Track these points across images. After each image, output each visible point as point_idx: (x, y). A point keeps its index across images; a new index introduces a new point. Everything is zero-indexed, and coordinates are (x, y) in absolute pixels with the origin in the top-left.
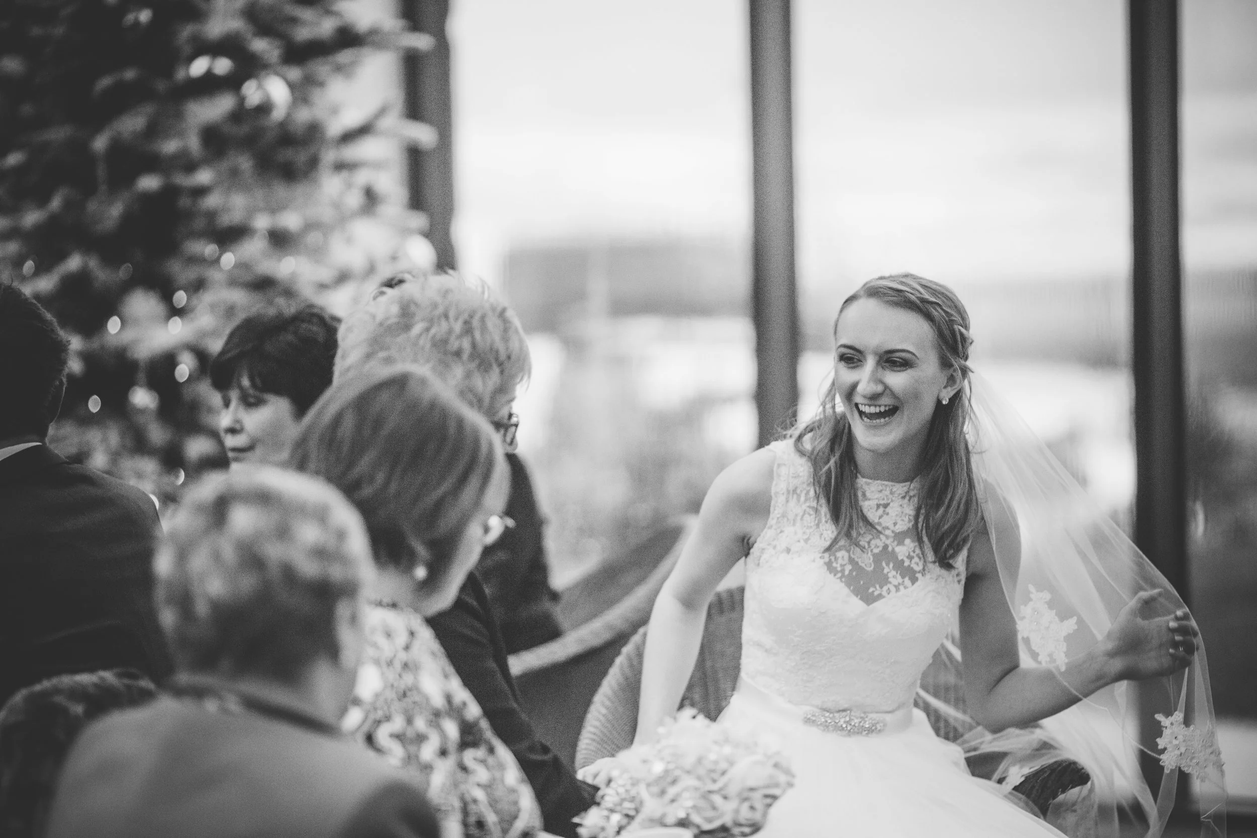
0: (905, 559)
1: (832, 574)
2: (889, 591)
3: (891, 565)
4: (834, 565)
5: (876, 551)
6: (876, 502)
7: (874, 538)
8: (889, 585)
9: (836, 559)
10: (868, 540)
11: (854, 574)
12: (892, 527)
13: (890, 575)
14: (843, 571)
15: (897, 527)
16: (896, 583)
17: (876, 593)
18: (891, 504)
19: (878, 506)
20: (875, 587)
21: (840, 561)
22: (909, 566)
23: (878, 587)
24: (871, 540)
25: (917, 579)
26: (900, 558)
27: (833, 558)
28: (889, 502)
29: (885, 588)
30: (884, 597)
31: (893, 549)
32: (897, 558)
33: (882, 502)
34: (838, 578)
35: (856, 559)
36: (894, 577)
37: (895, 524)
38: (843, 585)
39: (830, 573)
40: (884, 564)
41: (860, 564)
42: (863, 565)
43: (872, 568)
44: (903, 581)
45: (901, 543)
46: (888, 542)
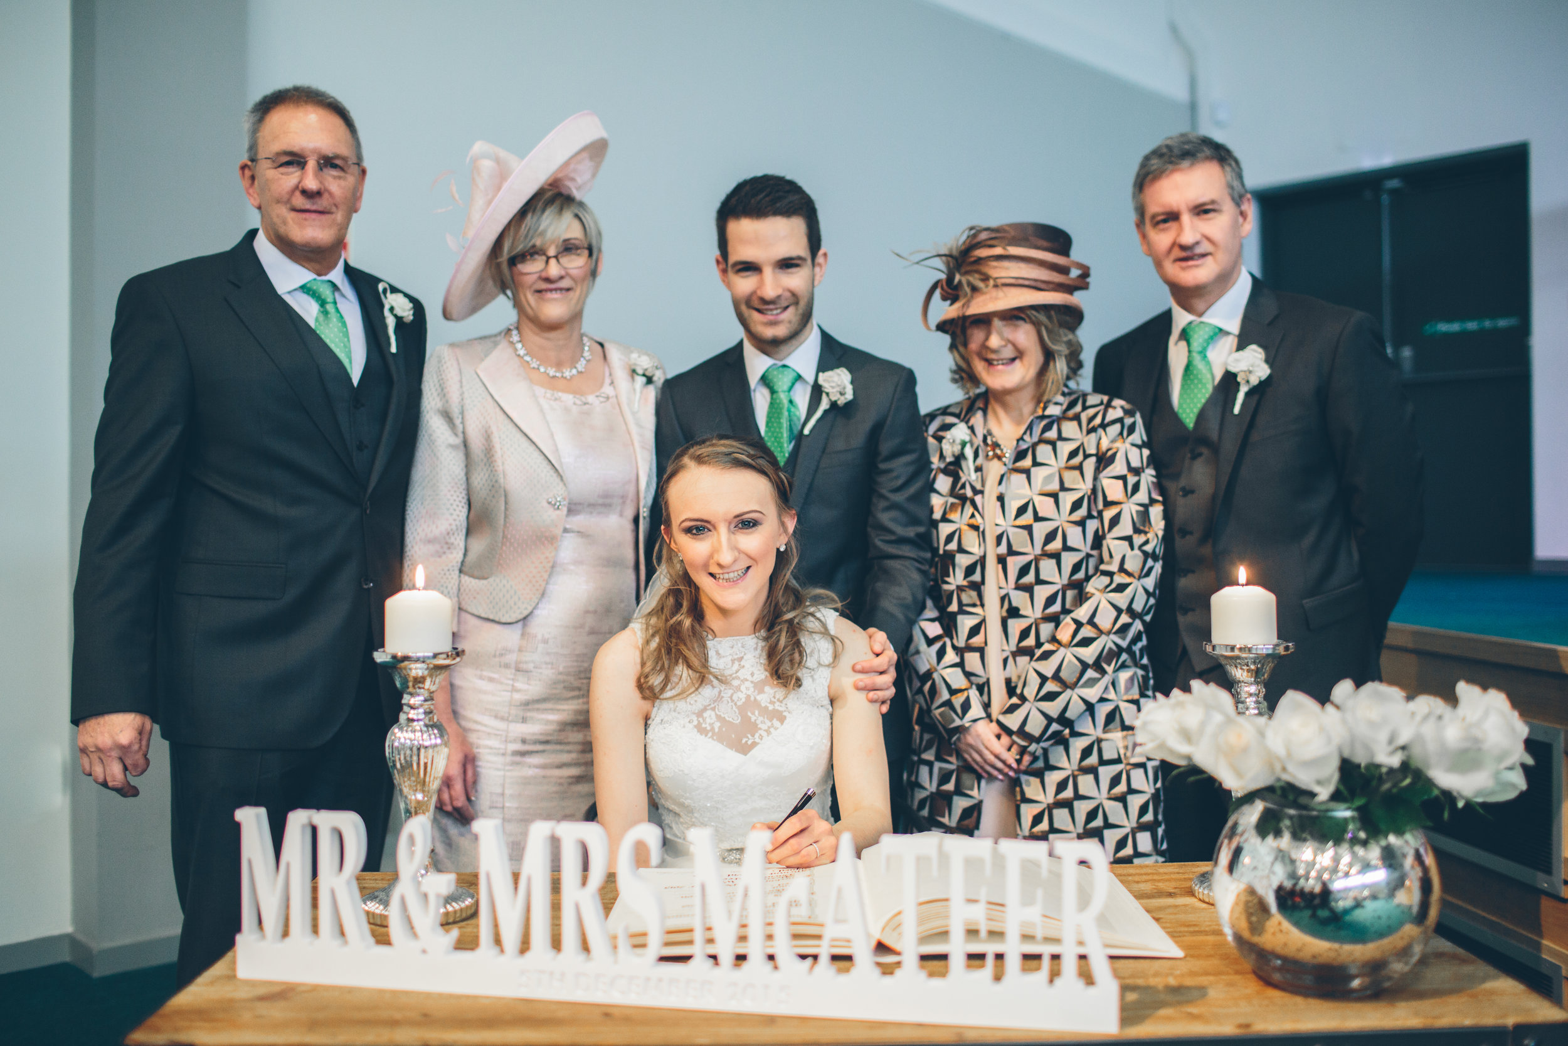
0: (768, 705)
2: (761, 737)
3: (757, 713)
4: (704, 726)
5: (739, 703)
6: (730, 658)
7: (735, 692)
8: (760, 732)
9: (704, 720)
10: (729, 695)
11: (724, 729)
12: (749, 678)
13: (758, 722)
14: (713, 729)
15: (755, 676)
16: (766, 728)
17: (750, 742)
18: (745, 657)
19: (733, 661)
20: (748, 737)
21: (708, 721)
22: (774, 709)
23: (749, 736)
24: (732, 695)
25: (785, 717)
26: (763, 705)
27: (701, 720)
28: (741, 655)
29: (757, 735)
30: (758, 743)
31: (755, 699)
32: (760, 705)
33: (736, 657)
35: (723, 716)
36: (763, 724)
37: (752, 674)
38: (715, 743)
39: (701, 734)
41: (727, 719)
42: (731, 719)
43: (739, 721)
44: (772, 724)
45: (761, 691)
46: (749, 693)
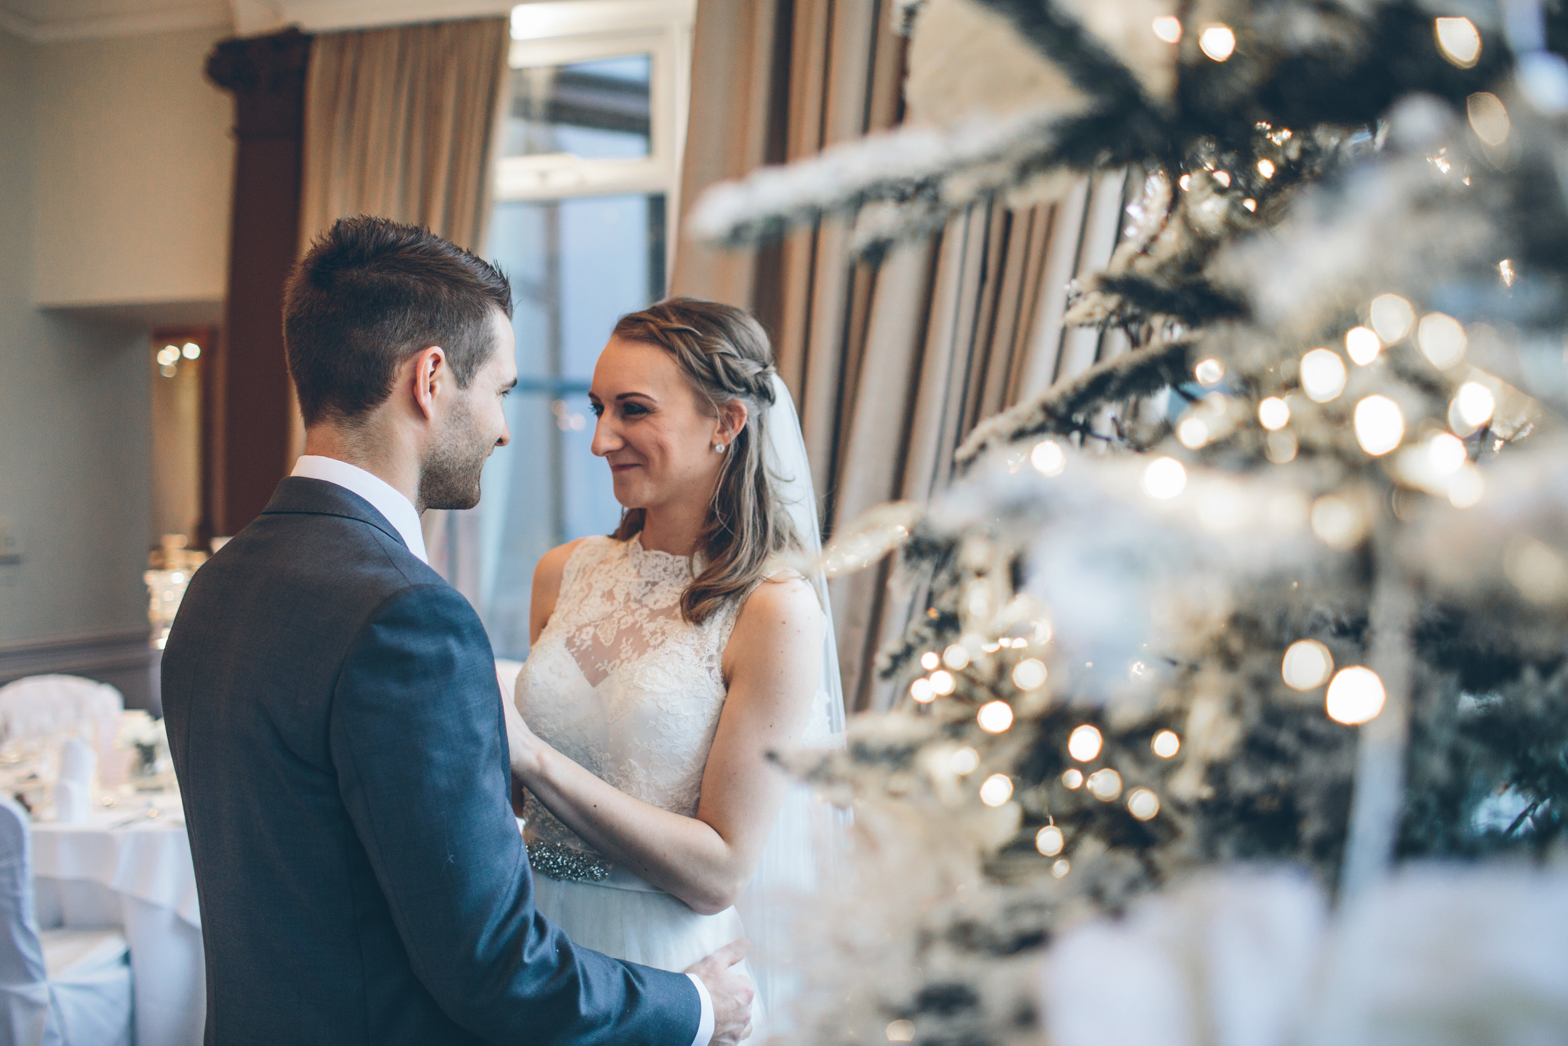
1: (567, 648)
34: (571, 653)
40: (624, 640)
